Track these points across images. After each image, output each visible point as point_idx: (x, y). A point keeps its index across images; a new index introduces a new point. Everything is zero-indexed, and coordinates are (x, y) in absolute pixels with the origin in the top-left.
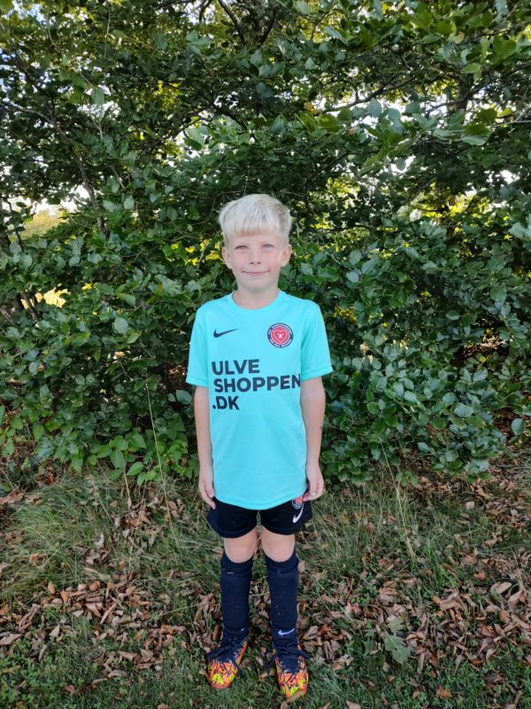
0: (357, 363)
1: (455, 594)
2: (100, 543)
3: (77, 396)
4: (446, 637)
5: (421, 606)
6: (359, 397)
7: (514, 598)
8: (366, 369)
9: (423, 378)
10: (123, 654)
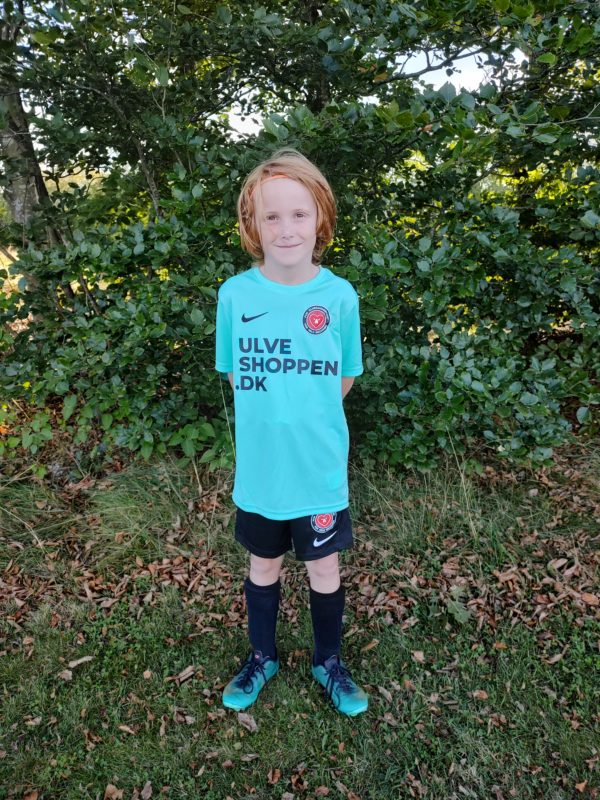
0: (425, 352)
1: (514, 568)
2: (177, 525)
3: (148, 385)
4: (503, 603)
5: (482, 578)
6: (426, 386)
7: (568, 572)
8: (434, 358)
9: (491, 367)
10: (212, 615)
